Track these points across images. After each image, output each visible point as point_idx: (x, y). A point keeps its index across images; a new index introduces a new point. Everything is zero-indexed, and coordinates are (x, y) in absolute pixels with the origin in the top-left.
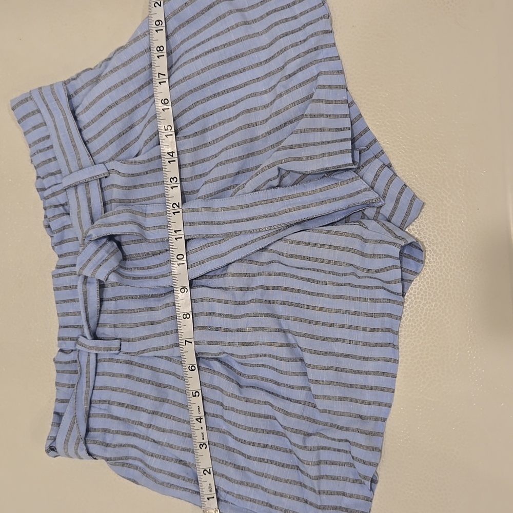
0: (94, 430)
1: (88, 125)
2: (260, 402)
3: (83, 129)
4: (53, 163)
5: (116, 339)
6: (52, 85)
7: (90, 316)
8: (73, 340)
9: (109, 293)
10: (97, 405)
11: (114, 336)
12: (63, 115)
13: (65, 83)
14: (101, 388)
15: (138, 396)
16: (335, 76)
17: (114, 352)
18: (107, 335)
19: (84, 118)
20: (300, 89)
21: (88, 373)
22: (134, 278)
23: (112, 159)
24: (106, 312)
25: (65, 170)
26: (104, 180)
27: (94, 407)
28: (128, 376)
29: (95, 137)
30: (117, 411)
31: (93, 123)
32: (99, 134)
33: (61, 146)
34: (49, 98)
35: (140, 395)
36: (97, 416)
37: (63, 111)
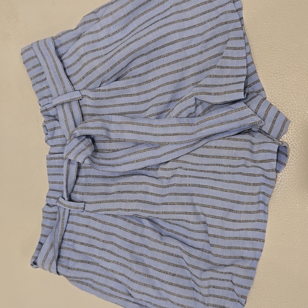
0: (62, 257)
1: (71, 66)
2: (173, 246)
3: (67, 68)
4: (46, 91)
5: (82, 202)
6: (45, 39)
8: (56, 199)
9: (83, 172)
10: (66, 242)
11: (81, 200)
12: (52, 59)
13: (53, 39)
14: (71, 232)
15: (93, 238)
16: (239, 41)
17: (80, 210)
18: (77, 199)
20: (214, 49)
22: (99, 165)
23: (85, 89)
24: (79, 184)
25: (54, 94)
26: (80, 101)
27: (64, 243)
28: (87, 226)
30: (79, 247)
31: (74, 65)
32: (77, 72)
33: (52, 79)
34: (43, 47)
35: (94, 238)
36: (65, 248)
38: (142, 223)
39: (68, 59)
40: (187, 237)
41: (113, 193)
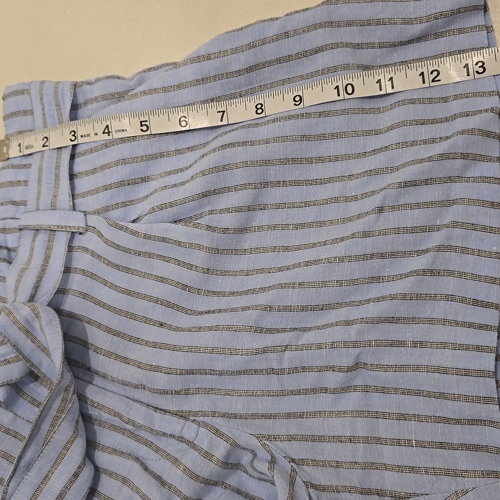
1: (85, 153)
3: (77, 156)
4: (20, 189)
6: (58, 83)
13: (75, 86)
23: (97, 212)
25: (32, 204)
26: (77, 235)
29: (87, 173)
32: (94, 171)
33: (40, 169)
34: (49, 99)
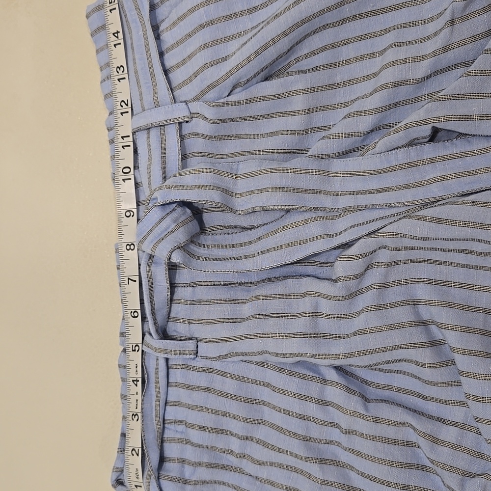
0: (170, 460)
1: (173, 47)
3: (165, 53)
5: (191, 339)
7: (156, 307)
9: (183, 276)
10: (172, 427)
11: (188, 335)
12: (143, 31)
14: (177, 404)
15: (223, 415)
17: (188, 356)
18: (180, 333)
19: (168, 38)
21: (157, 382)
22: (209, 259)
23: (196, 99)
24: (179, 302)
26: (184, 125)
27: (167, 428)
28: (207, 389)
29: (178, 66)
30: (195, 436)
31: (178, 45)
32: (184, 62)
35: (225, 414)
36: (173, 440)
37: (143, 25)
38: (319, 374)
39: (169, 33)
40: (425, 398)
41: (247, 319)
